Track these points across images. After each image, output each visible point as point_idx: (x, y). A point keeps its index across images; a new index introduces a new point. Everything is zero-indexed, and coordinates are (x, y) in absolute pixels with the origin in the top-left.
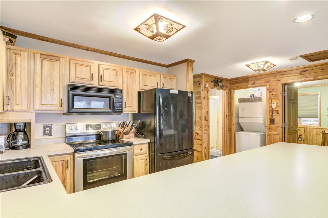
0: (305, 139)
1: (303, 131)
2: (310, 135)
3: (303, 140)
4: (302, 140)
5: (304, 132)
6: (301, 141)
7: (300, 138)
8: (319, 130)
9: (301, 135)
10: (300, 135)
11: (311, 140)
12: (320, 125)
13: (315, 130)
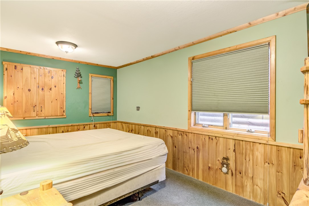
0: (236, 170)
1: (232, 148)
2: (248, 159)
3: (232, 171)
4: (230, 170)
5: (234, 150)
6: (227, 173)
7: (225, 166)
8: (271, 149)
9: (227, 159)
10: (224, 158)
11: (250, 175)
12: (273, 133)
13: (261, 148)
